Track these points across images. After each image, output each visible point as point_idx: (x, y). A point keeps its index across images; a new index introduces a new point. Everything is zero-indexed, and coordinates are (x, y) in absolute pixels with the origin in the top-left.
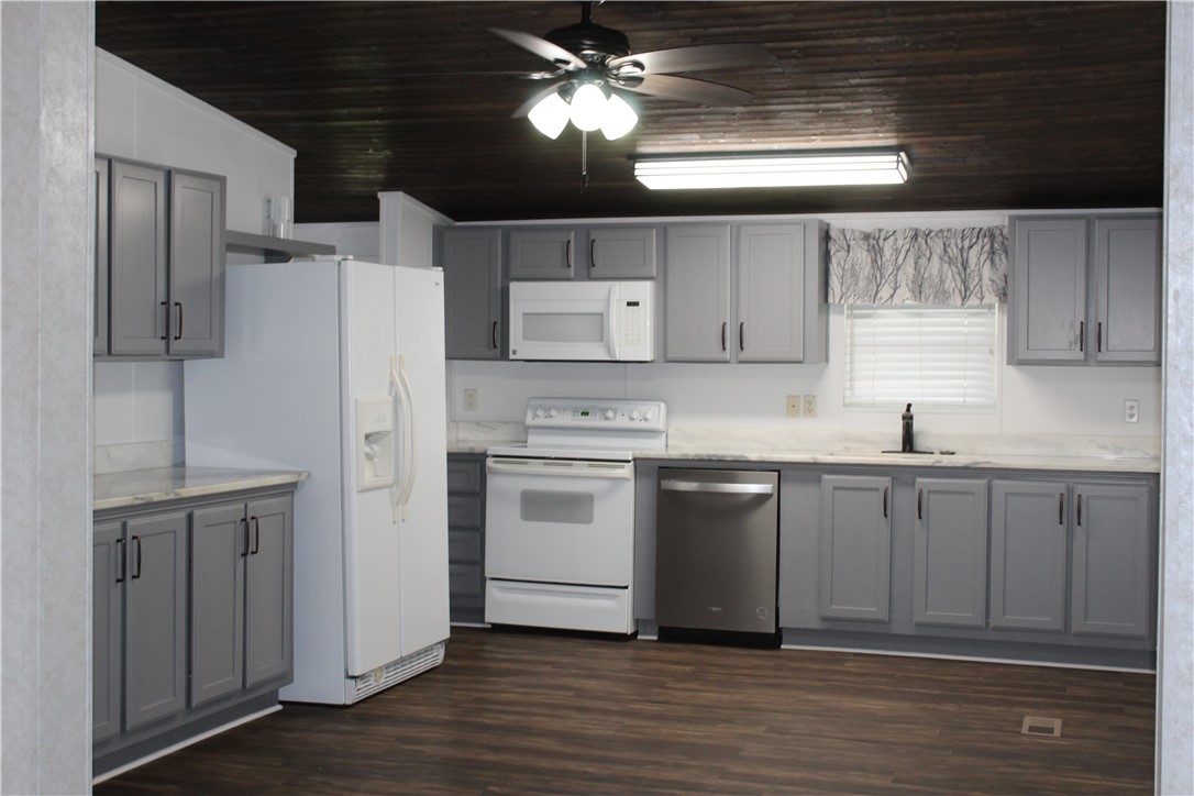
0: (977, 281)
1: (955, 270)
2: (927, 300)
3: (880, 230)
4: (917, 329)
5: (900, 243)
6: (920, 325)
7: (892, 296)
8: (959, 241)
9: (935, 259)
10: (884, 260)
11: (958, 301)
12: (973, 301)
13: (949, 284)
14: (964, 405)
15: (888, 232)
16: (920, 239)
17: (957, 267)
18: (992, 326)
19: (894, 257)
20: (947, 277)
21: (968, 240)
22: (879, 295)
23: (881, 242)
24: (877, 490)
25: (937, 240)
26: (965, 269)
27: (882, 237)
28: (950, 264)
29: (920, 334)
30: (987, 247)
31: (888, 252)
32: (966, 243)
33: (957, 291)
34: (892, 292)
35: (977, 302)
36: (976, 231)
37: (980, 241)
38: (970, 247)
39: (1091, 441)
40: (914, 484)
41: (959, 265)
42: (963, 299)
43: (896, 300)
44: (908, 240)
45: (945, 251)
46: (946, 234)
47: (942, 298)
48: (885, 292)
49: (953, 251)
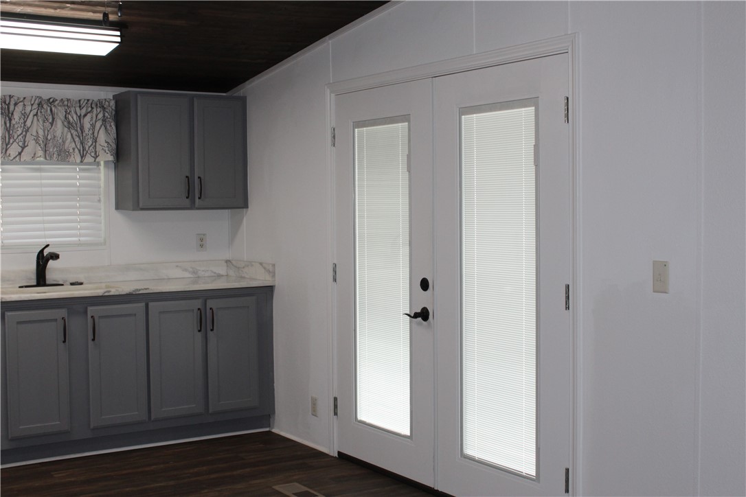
0: (91, 143)
1: (75, 133)
2: (51, 157)
3: (11, 97)
4: (39, 182)
5: (28, 108)
6: (41, 178)
7: (20, 154)
8: (78, 109)
9: (59, 124)
10: (13, 122)
11: (78, 160)
12: (89, 159)
13: (69, 145)
14: (80, 244)
15: (18, 99)
16: (45, 106)
17: (77, 131)
18: (99, 179)
19: (22, 121)
20: (66, 139)
21: (85, 109)
22: (8, 152)
23: (12, 108)
24: (56, 320)
25: (60, 108)
26: (82, 133)
27: (13, 102)
28: (69, 128)
29: (41, 186)
30: (100, 116)
31: (16, 116)
32: (84, 111)
33: (76, 150)
34: (20, 149)
35: (92, 160)
36: (90, 102)
37: (95, 110)
38: (85, 115)
39: (177, 266)
40: (86, 312)
41: (79, 129)
42: (82, 157)
43: (25, 156)
44: (35, 106)
45: (66, 117)
46: (66, 103)
47: (63, 156)
48: (14, 150)
49: (73, 118)
